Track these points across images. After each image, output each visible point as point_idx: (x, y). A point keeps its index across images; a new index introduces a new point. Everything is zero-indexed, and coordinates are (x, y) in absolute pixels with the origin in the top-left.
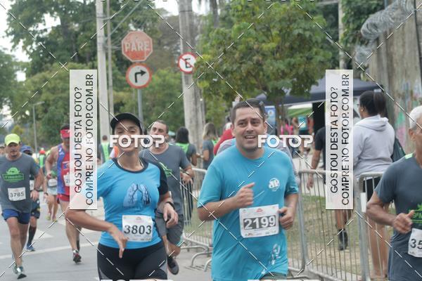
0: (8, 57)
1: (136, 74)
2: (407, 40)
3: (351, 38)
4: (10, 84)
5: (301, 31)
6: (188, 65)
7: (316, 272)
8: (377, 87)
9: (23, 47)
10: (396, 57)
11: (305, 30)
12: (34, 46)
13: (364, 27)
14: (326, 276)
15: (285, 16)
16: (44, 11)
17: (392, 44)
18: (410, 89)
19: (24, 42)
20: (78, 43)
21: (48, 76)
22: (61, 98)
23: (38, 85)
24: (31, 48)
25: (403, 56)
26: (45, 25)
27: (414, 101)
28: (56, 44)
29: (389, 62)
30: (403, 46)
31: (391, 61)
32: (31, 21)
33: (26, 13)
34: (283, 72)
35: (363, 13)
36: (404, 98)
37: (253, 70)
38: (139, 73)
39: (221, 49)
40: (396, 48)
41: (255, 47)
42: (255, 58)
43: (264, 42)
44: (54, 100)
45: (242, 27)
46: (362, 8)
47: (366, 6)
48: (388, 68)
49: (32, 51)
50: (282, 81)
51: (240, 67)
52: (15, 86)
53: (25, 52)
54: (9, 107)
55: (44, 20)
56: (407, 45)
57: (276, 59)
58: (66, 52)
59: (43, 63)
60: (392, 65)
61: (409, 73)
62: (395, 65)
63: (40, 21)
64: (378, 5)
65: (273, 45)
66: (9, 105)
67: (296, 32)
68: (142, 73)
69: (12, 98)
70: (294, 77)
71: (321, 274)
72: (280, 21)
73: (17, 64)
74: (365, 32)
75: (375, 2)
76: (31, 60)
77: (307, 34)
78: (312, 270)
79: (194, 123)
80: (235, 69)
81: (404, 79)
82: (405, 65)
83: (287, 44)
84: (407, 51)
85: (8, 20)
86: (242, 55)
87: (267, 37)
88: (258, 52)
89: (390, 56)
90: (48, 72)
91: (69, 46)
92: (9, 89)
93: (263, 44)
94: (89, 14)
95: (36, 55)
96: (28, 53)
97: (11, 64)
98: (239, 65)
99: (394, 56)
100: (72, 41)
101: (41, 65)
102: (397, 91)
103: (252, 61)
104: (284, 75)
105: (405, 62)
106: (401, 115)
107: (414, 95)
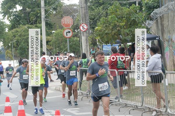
0: (2, 23)
1: (67, 32)
2: (170, 19)
3: (147, 18)
4: (3, 33)
5: (134, 18)
6: (84, 28)
7: (148, 106)
8: (158, 37)
9: (7, 18)
10: (165, 26)
11: (136, 18)
12: (12, 17)
13: (152, 14)
14: (151, 107)
15: (128, 12)
16: (16, 4)
17: (163, 21)
18: (171, 38)
19: (8, 16)
20: (30, 16)
21: (18, 30)
22: (23, 39)
23: (14, 34)
24: (10, 19)
25: (168, 25)
26: (16, 9)
27: (173, 43)
28: (21, 17)
29: (162, 27)
30: (168, 21)
31: (163, 27)
32: (10, 8)
33: (9, 4)
34: (127, 33)
35: (152, 8)
36: (168, 41)
37: (116, 33)
38: (68, 32)
39: (105, 25)
40: (165, 22)
41: (118, 24)
42: (118, 28)
43: (120, 22)
44: (21, 40)
45: (112, 17)
46: (151, 6)
47: (152, 6)
48: (161, 30)
49: (11, 20)
50: (127, 36)
51: (112, 32)
52: (5, 34)
53: (8, 20)
54: (2, 43)
55: (16, 7)
56: (170, 21)
57: (125, 29)
58: (25, 20)
59: (15, 25)
60: (163, 29)
61: (170, 32)
62: (165, 29)
63: (14, 8)
64: (157, 5)
65: (124, 24)
66: (3, 42)
67: (132, 19)
68: (69, 32)
69: (4, 39)
70: (131, 35)
71: (149, 107)
72: (126, 15)
73: (6, 25)
74: (152, 16)
75: (156, 4)
76: (10, 23)
77: (137, 19)
78: (146, 106)
79: (86, 51)
80: (110, 32)
81: (169, 34)
82: (169, 29)
83: (129, 23)
84: (170, 23)
85: (1, 7)
86: (112, 27)
87: (122, 21)
88: (119, 26)
89: (162, 25)
90: (18, 28)
91: (26, 18)
92: (3, 35)
93: (120, 23)
94: (34, 5)
95: (13, 21)
96: (9, 20)
97: (4, 25)
98: (111, 31)
99: (164, 25)
100: (27, 16)
101: (15, 26)
102: (165, 39)
103: (116, 29)
104: (128, 34)
105: (169, 28)
106: (167, 48)
107: (173, 40)
